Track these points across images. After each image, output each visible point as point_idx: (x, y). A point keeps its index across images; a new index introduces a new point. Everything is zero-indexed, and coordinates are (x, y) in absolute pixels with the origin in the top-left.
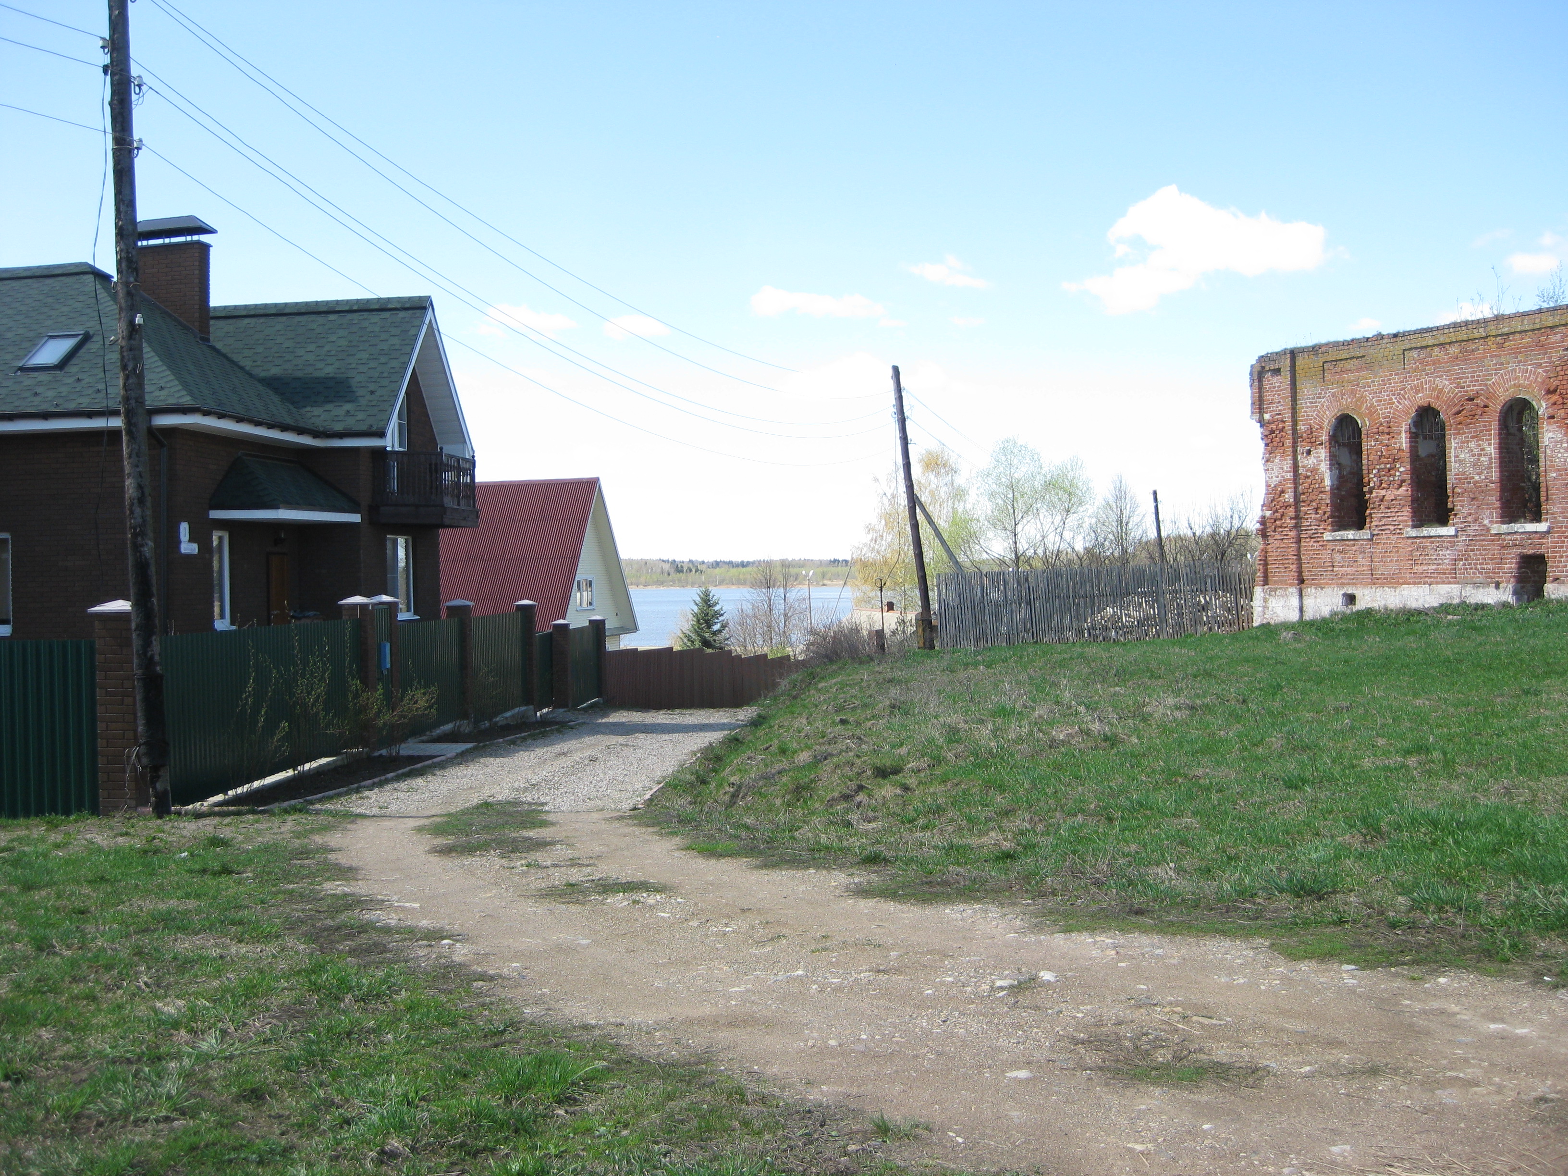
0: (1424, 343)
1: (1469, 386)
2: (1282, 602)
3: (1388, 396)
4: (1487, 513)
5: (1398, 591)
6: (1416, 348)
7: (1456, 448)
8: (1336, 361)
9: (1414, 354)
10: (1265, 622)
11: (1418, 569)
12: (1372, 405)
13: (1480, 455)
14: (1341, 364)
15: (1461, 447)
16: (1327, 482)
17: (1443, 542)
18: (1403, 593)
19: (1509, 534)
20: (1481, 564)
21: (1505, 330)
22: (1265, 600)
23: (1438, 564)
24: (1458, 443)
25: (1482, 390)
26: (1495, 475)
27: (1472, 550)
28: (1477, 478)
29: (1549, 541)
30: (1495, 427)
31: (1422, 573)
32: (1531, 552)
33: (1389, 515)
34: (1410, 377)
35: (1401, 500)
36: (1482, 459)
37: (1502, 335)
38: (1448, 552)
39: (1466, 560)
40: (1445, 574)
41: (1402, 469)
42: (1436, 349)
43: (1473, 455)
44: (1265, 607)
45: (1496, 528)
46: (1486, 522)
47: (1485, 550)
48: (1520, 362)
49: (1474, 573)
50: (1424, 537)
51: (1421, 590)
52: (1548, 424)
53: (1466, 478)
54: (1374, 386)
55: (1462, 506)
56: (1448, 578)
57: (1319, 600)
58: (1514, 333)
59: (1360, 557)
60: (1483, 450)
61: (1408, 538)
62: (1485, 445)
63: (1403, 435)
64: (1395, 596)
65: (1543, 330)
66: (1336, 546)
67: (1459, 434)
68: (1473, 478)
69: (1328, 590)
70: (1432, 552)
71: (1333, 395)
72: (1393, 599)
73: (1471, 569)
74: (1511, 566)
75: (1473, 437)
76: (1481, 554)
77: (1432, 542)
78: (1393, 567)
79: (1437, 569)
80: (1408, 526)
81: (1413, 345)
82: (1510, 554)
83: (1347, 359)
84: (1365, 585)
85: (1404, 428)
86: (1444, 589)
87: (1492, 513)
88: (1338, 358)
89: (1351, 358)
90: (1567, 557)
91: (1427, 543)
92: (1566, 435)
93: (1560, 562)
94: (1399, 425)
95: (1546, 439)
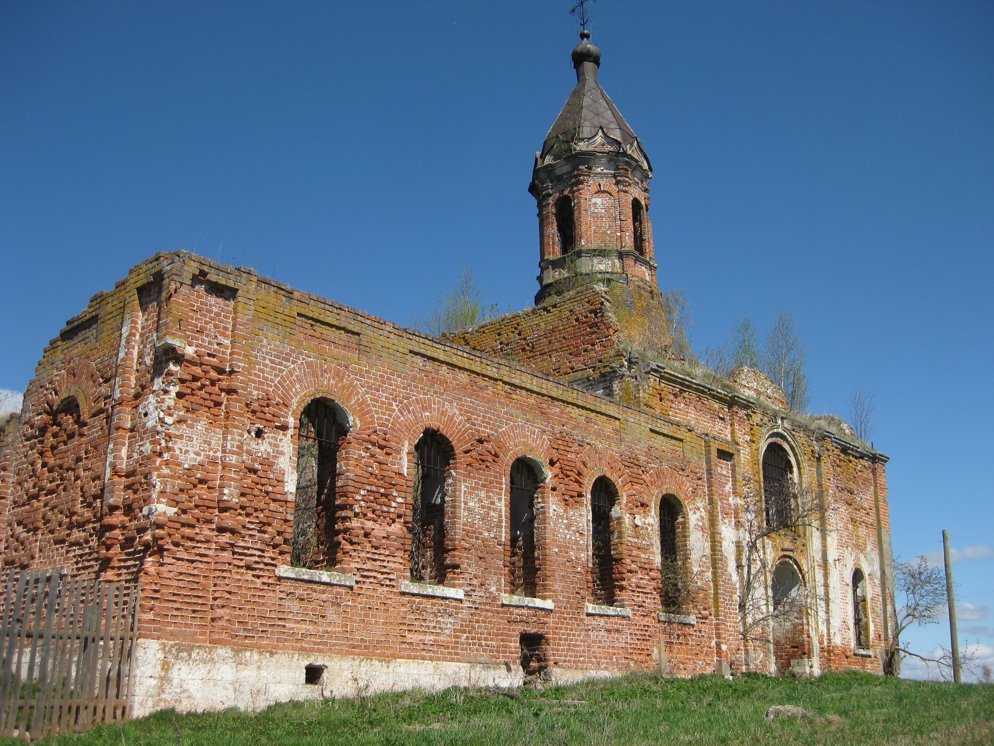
0: (435, 355)
1: (480, 425)
2: (202, 671)
3: (387, 398)
4: (495, 578)
5: (391, 667)
6: (423, 356)
7: (465, 493)
8: (317, 321)
9: (419, 361)
12: (364, 401)
13: (489, 508)
14: (319, 328)
15: (470, 493)
17: (448, 606)
18: (398, 670)
19: (517, 607)
20: (486, 639)
21: (517, 382)
22: (166, 666)
23: (438, 634)
24: (467, 487)
25: (493, 435)
26: (504, 536)
27: (477, 622)
28: (486, 534)
29: (551, 620)
30: (505, 481)
31: (418, 645)
32: (534, 631)
33: (376, 557)
34: (416, 387)
35: (395, 540)
36: (492, 514)
37: (512, 385)
38: (451, 620)
39: (469, 633)
40: (448, 647)
41: (400, 500)
42: (445, 367)
43: (483, 507)
44: (165, 679)
45: (506, 598)
46: (493, 589)
47: (490, 622)
49: (477, 650)
50: (424, 596)
51: (422, 667)
52: (552, 494)
53: (474, 532)
54: (369, 378)
55: (469, 565)
56: (450, 653)
57: (264, 673)
58: (522, 388)
59: (331, 613)
60: (493, 503)
61: (403, 594)
62: (495, 499)
63: (406, 458)
64: (387, 673)
65: (546, 398)
66: (296, 588)
67: (469, 476)
68: (481, 534)
69: (282, 658)
70: (431, 617)
71: (310, 365)
72: (384, 677)
73: (474, 644)
74: (515, 644)
75: (484, 486)
76: (486, 628)
77: (433, 605)
78: (378, 632)
79: (435, 641)
80: (405, 578)
81: (422, 351)
82: (514, 630)
83: (331, 326)
84: (343, 654)
85: (407, 447)
86: (451, 667)
87: (499, 580)
88: (321, 318)
89: (338, 328)
90: (566, 640)
91: (427, 604)
92: (566, 511)
93: (559, 645)
94: (399, 441)
95: (551, 510)
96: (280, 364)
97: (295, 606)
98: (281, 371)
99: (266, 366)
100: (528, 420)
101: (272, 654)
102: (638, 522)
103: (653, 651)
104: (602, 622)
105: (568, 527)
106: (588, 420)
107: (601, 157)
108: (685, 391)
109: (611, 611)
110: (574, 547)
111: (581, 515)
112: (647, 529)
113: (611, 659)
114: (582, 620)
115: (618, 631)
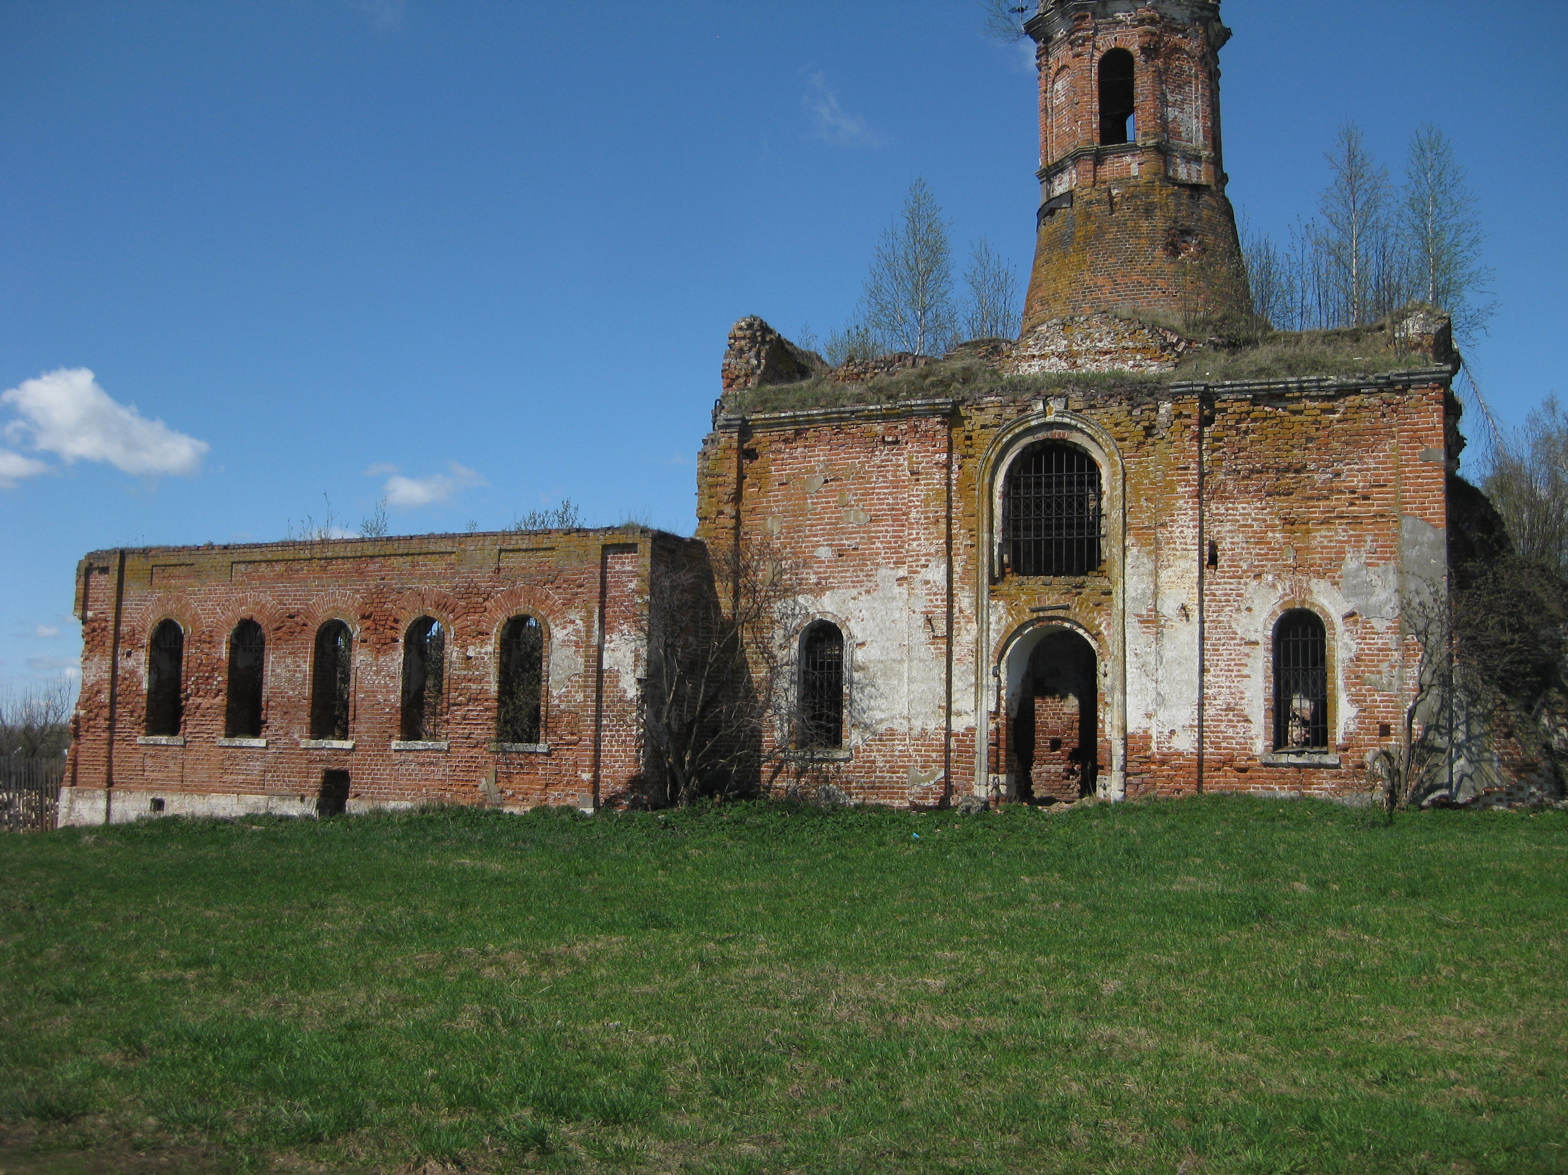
0: (253, 558)
1: (291, 604)
2: (88, 804)
3: (212, 605)
4: (298, 727)
5: (206, 799)
6: (244, 562)
7: (273, 663)
8: (166, 566)
9: (242, 567)
10: (69, 824)
11: (228, 778)
12: (196, 613)
13: (295, 671)
14: (170, 570)
15: (278, 662)
16: (145, 686)
17: (254, 753)
18: (212, 801)
19: (317, 749)
20: (289, 777)
21: (329, 554)
22: (72, 801)
23: (248, 775)
24: (275, 658)
25: (303, 609)
26: (307, 691)
27: (281, 763)
28: (291, 693)
29: (352, 758)
30: (311, 645)
31: (231, 783)
32: (336, 767)
33: (203, 722)
34: (236, 589)
35: (216, 709)
36: (297, 675)
37: (326, 558)
38: (258, 763)
39: (275, 772)
41: (220, 679)
42: (264, 565)
43: (289, 671)
44: (71, 809)
45: (305, 743)
46: (296, 736)
47: (293, 763)
48: (340, 586)
49: (281, 785)
50: (235, 747)
51: (229, 800)
52: (361, 647)
53: (281, 693)
54: (200, 594)
57: (126, 804)
58: (337, 558)
59: (171, 764)
60: (298, 666)
61: (221, 747)
62: (301, 662)
64: (203, 804)
67: (277, 649)
68: (287, 693)
69: (137, 795)
70: (242, 762)
71: (159, 599)
72: (201, 806)
73: (279, 781)
74: (316, 780)
75: (290, 653)
76: (289, 767)
77: (244, 753)
78: (203, 775)
79: (246, 780)
80: (220, 735)
81: (242, 559)
82: (316, 768)
83: (175, 565)
84: (174, 791)
85: (225, 638)
86: (251, 799)
87: (302, 728)
88: (168, 563)
89: (181, 565)
90: (369, 774)
91: (238, 753)
92: (376, 658)
93: (362, 779)
94: (221, 636)
95: (358, 661)
98: (141, 609)
99: (132, 609)
101: (131, 793)
102: (470, 653)
103: (480, 782)
104: (411, 756)
105: (377, 673)
109: (419, 745)
110: (384, 690)
111: (393, 659)
112: (483, 658)
113: (420, 790)
114: (389, 756)
115: (431, 763)
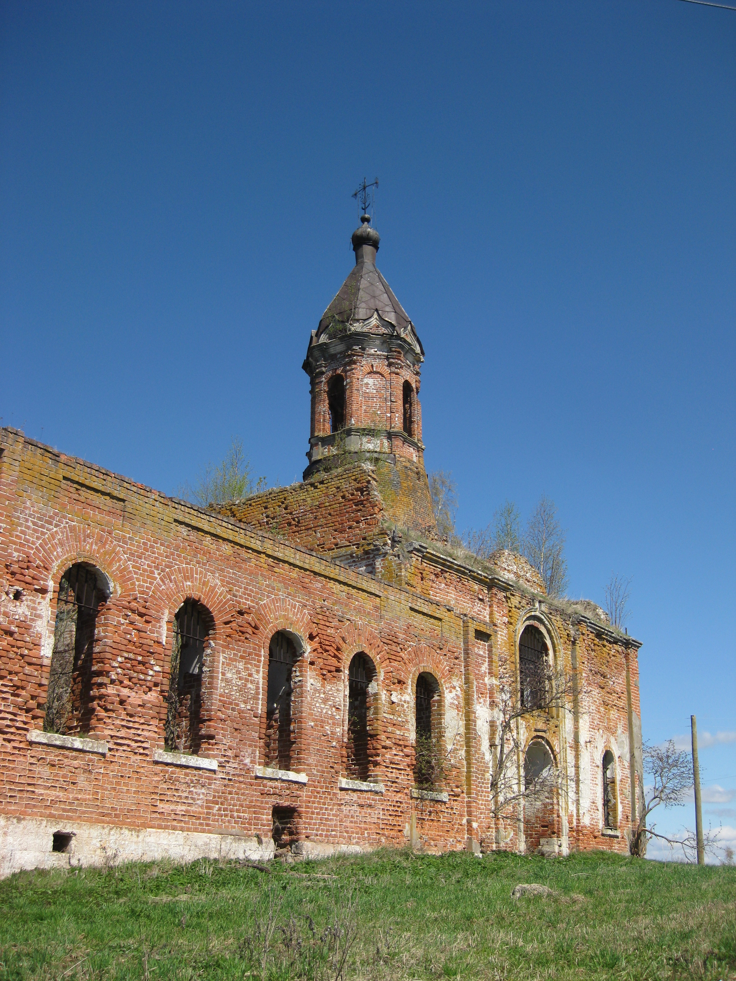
0: (199, 525)
1: (241, 597)
3: (149, 566)
4: (250, 750)
5: (141, 837)
6: (188, 525)
7: (223, 664)
8: (82, 485)
9: (183, 530)
11: (162, 807)
12: (126, 568)
13: (247, 680)
14: (85, 493)
15: (229, 664)
16: (47, 651)
17: (201, 776)
18: (148, 839)
19: (271, 779)
20: (238, 811)
21: (280, 555)
23: (190, 805)
24: (225, 658)
25: (254, 607)
26: (261, 708)
27: (230, 793)
28: (243, 706)
29: (304, 794)
30: (264, 653)
31: (169, 814)
32: (286, 804)
33: (131, 725)
34: (179, 556)
35: (151, 709)
36: (249, 685)
38: (203, 790)
39: (222, 804)
40: (199, 818)
41: (157, 668)
42: (208, 538)
43: (241, 678)
45: (260, 770)
46: (247, 761)
47: (243, 794)
49: (229, 822)
50: (177, 766)
51: (172, 838)
52: (310, 669)
53: (231, 703)
54: (132, 545)
55: (224, 736)
56: (201, 824)
57: (10, 839)
60: (250, 675)
61: (156, 763)
62: (253, 671)
63: (165, 627)
64: (136, 843)
65: (308, 573)
66: (47, 753)
67: (227, 647)
68: (237, 705)
69: (29, 824)
70: (183, 787)
72: (133, 847)
73: (226, 815)
74: (267, 817)
75: (242, 657)
76: (238, 799)
77: (186, 775)
78: (129, 801)
79: (187, 811)
80: (159, 746)
81: (187, 521)
82: (267, 803)
83: (97, 491)
84: (93, 822)
85: (166, 616)
86: (201, 838)
87: (253, 752)
88: (87, 483)
89: (104, 493)
90: (318, 814)
91: (180, 774)
92: (323, 686)
93: (311, 818)
94: (159, 610)
95: (309, 684)
96: (42, 526)
97: (45, 771)
98: (43, 534)
99: (28, 527)
100: (289, 594)
101: (19, 820)
102: (394, 699)
103: (404, 827)
104: (355, 796)
105: (325, 701)
106: (349, 596)
107: (375, 339)
108: (447, 572)
109: (364, 786)
110: (330, 721)
111: (338, 690)
112: (403, 706)
113: (363, 834)
114: (335, 794)
115: (370, 806)
